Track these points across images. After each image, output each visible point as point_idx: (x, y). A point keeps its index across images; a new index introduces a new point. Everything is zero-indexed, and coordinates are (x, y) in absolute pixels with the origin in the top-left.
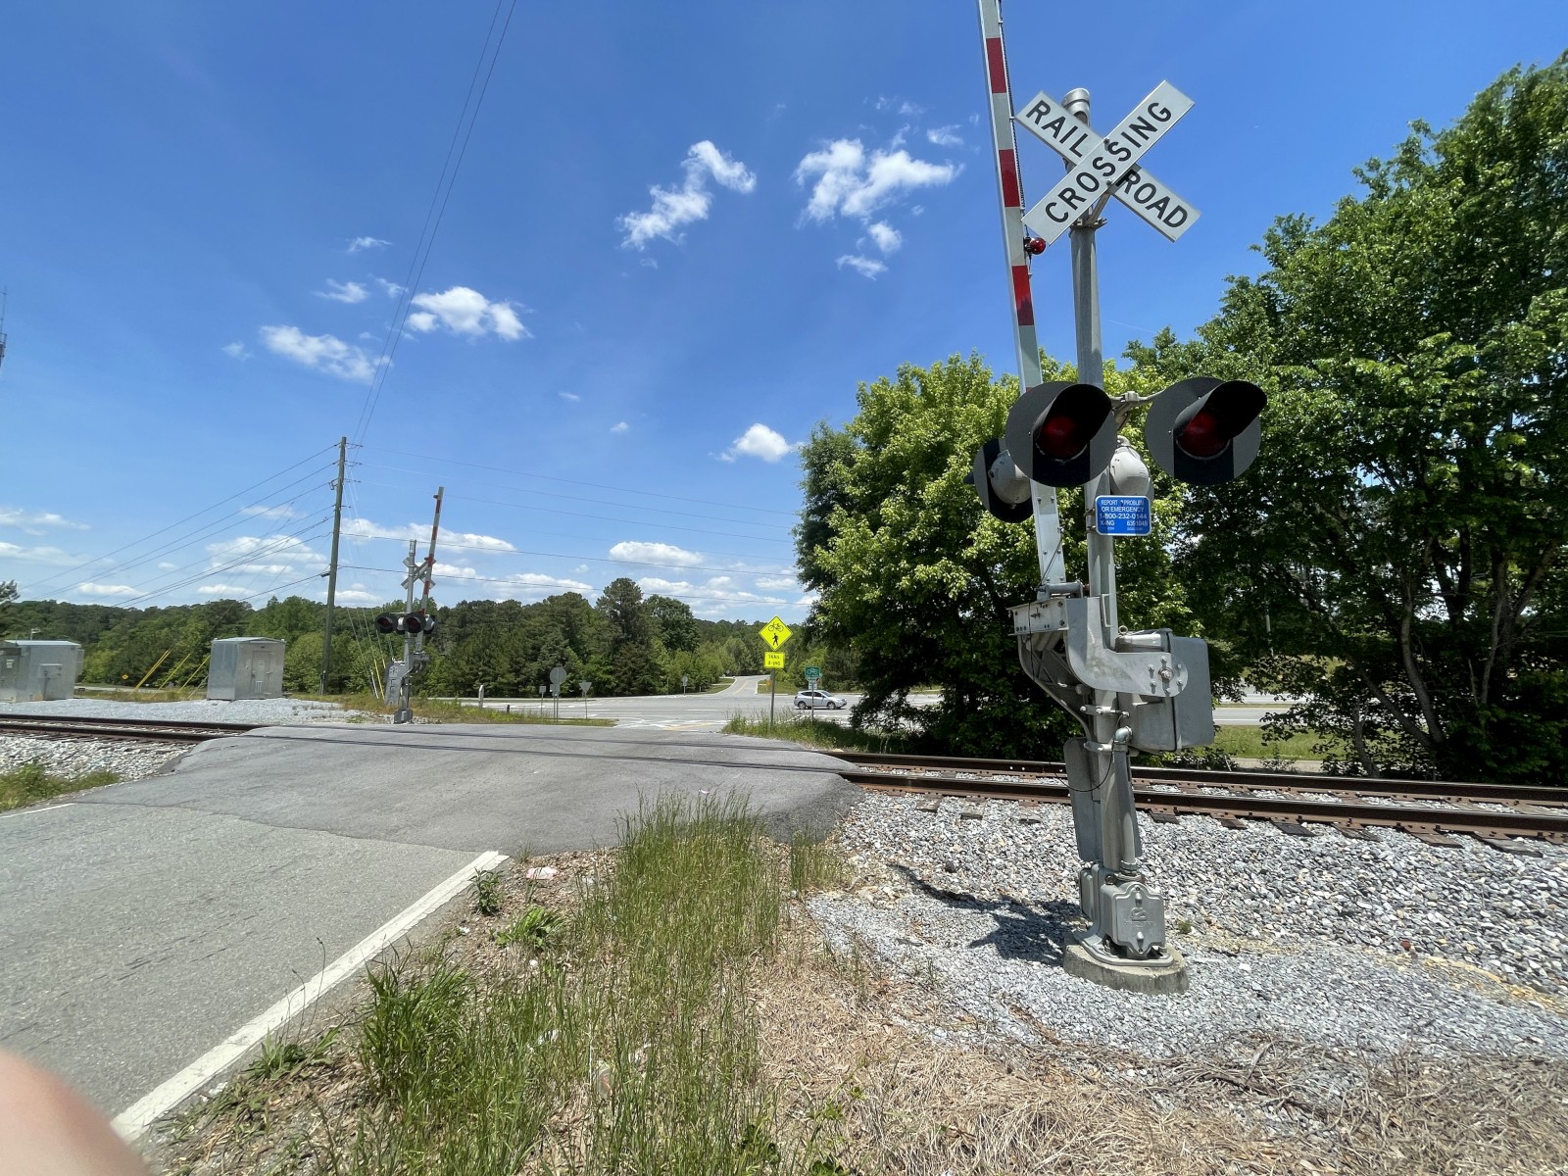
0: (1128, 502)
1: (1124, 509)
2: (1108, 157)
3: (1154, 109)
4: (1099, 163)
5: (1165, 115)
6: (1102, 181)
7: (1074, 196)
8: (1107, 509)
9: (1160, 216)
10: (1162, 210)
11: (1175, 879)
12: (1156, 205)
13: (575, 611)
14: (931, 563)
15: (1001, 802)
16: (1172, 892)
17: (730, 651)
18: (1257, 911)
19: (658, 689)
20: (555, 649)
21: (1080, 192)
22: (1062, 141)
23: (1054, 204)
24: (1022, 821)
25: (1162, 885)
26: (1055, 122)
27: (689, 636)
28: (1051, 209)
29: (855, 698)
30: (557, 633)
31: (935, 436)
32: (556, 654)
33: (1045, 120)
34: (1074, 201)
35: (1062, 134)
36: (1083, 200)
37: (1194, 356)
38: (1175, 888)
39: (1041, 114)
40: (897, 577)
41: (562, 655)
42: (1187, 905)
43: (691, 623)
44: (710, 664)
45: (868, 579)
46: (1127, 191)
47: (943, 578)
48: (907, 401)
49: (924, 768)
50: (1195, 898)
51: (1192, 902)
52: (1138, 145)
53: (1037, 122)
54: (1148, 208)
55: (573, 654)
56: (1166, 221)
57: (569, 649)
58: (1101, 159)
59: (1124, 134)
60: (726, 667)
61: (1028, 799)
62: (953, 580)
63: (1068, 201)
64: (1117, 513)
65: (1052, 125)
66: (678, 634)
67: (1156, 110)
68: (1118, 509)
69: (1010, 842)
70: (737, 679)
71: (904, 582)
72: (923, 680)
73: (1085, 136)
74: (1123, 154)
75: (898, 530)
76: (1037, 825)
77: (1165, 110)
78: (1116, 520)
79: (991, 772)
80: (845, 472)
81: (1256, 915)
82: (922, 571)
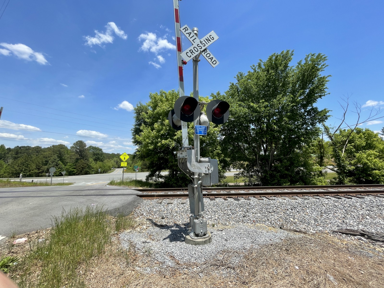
0: (202, 127)
1: (201, 128)
2: (200, 45)
3: (211, 36)
4: (199, 46)
5: (213, 39)
6: (199, 50)
7: (192, 52)
8: (197, 128)
9: (211, 61)
10: (212, 60)
11: (213, 213)
12: (210, 58)
13: (62, 150)
14: (166, 140)
15: (178, 199)
16: (213, 216)
17: (114, 161)
18: (228, 218)
19: (91, 173)
20: (54, 162)
21: (194, 51)
22: (191, 38)
23: (188, 53)
24: (182, 203)
25: (211, 215)
26: (189, 33)
27: (102, 157)
28: (187, 53)
29: (147, 174)
30: (55, 157)
31: (168, 109)
32: (54, 163)
33: (187, 32)
34: (192, 53)
35: (191, 36)
36: (195, 53)
37: (224, 98)
38: (213, 215)
39: (186, 30)
40: (157, 143)
41: (57, 163)
42: (215, 219)
43: (102, 154)
44: (108, 165)
45: (150, 143)
46: (204, 54)
47: (169, 143)
48: (162, 99)
49: (161, 192)
50: (217, 217)
51: (216, 218)
52: (207, 44)
53: (185, 32)
54: (209, 59)
55: (61, 163)
56: (212, 63)
57: (59, 162)
58: (199, 45)
59: (204, 40)
60: (113, 166)
61: (184, 198)
62: (171, 144)
63: (191, 53)
64: (200, 129)
65: (188, 33)
66: (98, 157)
67: (211, 37)
68: (200, 128)
69: (178, 209)
70: (116, 169)
71: (159, 144)
72: (164, 169)
73: (196, 38)
74: (204, 45)
75: (159, 131)
76: (185, 204)
77: (213, 37)
78: (200, 131)
79: (177, 191)
80: (145, 115)
81: (228, 219)
82: (164, 142)
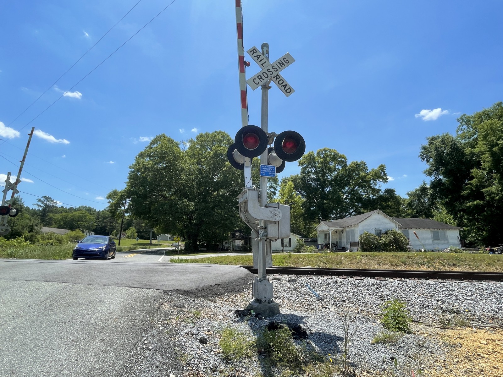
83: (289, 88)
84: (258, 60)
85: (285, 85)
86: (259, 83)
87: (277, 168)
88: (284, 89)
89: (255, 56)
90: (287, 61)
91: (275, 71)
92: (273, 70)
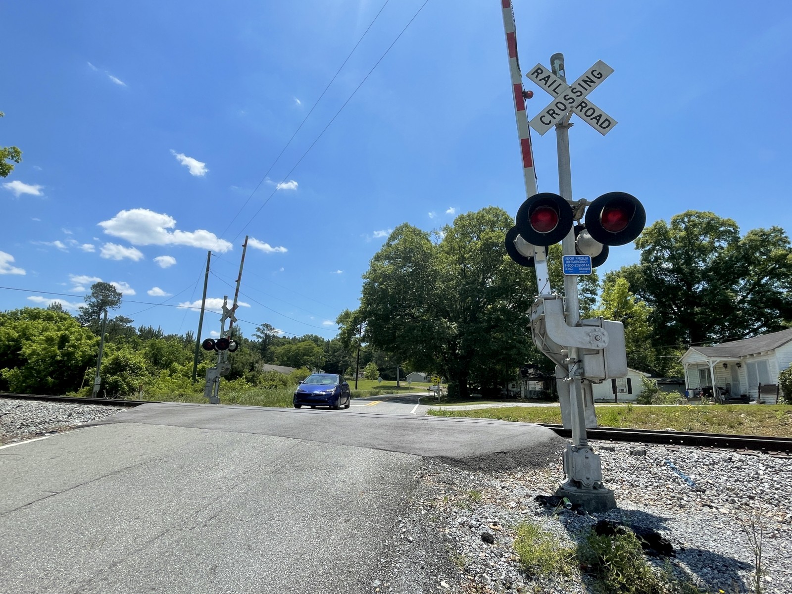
83: (607, 120)
84: (545, 84)
85: (597, 116)
86: (550, 122)
87: (593, 259)
88: (597, 124)
89: (540, 80)
90: (599, 73)
91: (577, 96)
92: (573, 96)
